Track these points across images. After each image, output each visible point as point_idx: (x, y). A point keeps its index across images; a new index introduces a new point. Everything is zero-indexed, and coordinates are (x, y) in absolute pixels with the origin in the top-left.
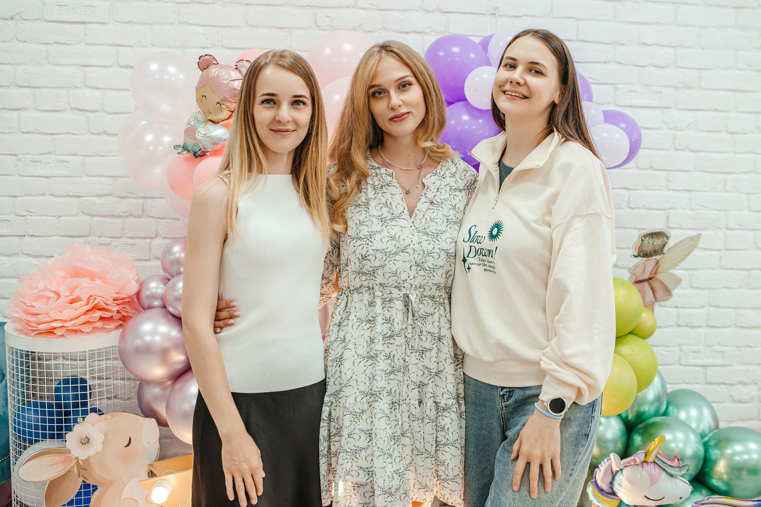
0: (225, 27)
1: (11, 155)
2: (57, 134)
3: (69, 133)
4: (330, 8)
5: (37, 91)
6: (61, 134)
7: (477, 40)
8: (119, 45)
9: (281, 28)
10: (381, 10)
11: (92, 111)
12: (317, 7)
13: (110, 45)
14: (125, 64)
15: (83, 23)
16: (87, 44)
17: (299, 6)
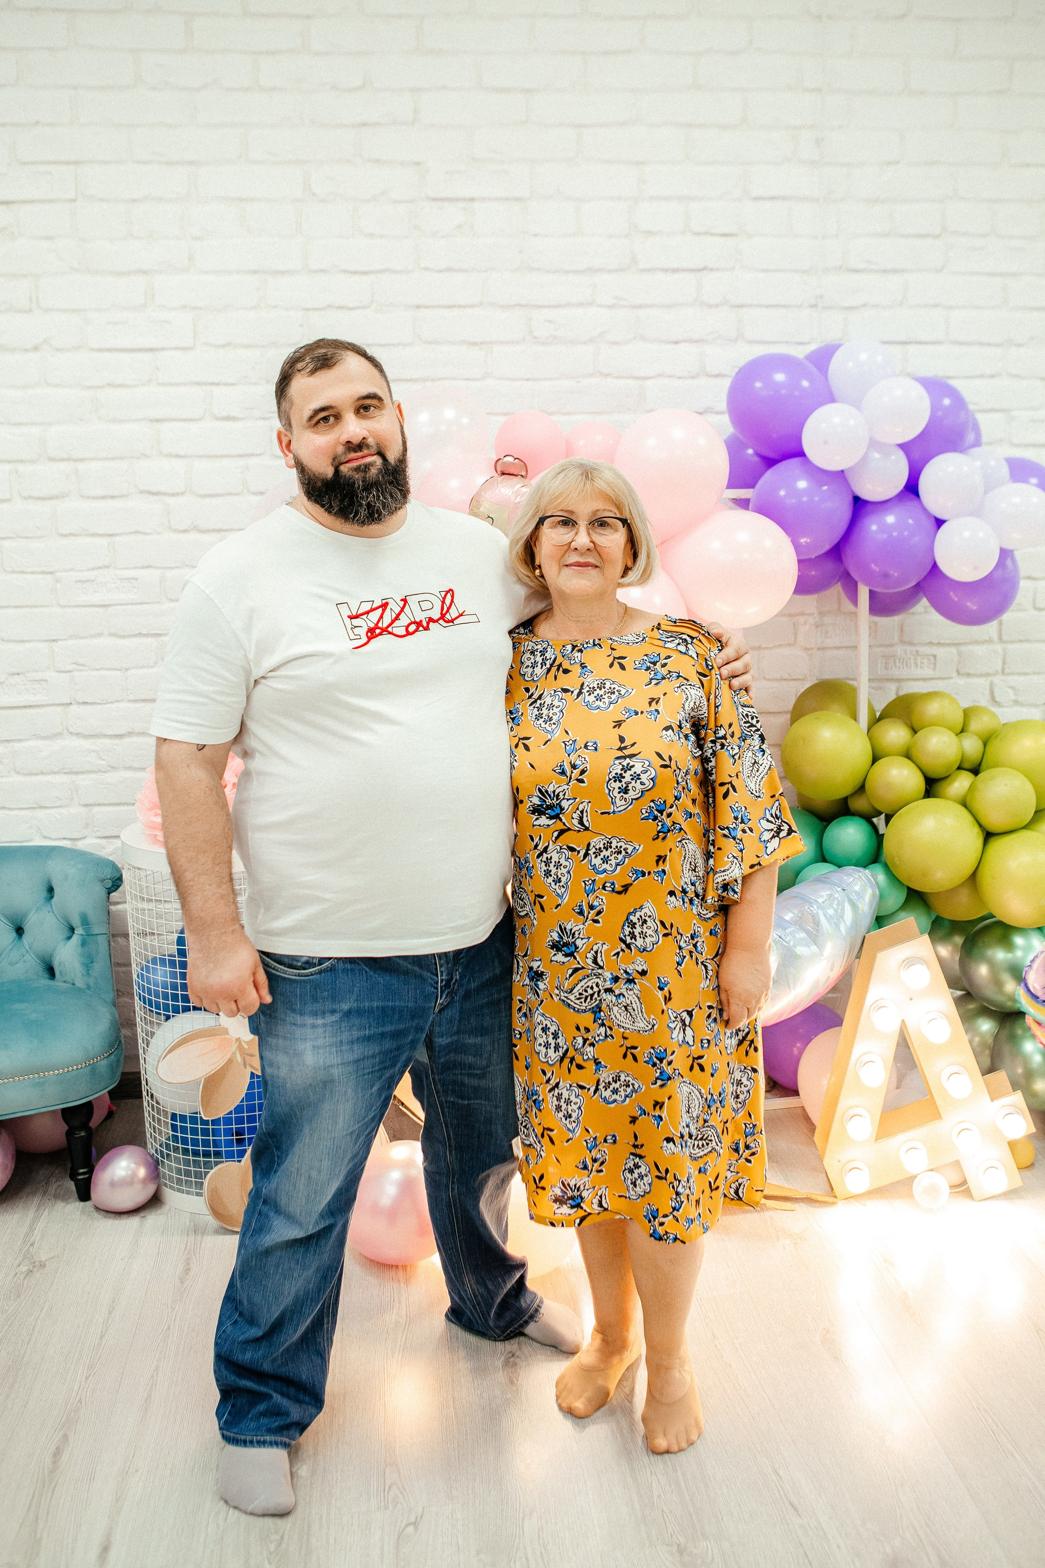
0: (383, 346)
1: (43, 573)
2: (117, 535)
3: (136, 532)
4: (553, 307)
5: (81, 466)
6: (124, 534)
8: (213, 384)
9: (475, 344)
10: (635, 307)
11: (173, 495)
12: (532, 306)
13: (198, 384)
14: (224, 414)
15: (152, 350)
16: (159, 384)
17: (502, 306)
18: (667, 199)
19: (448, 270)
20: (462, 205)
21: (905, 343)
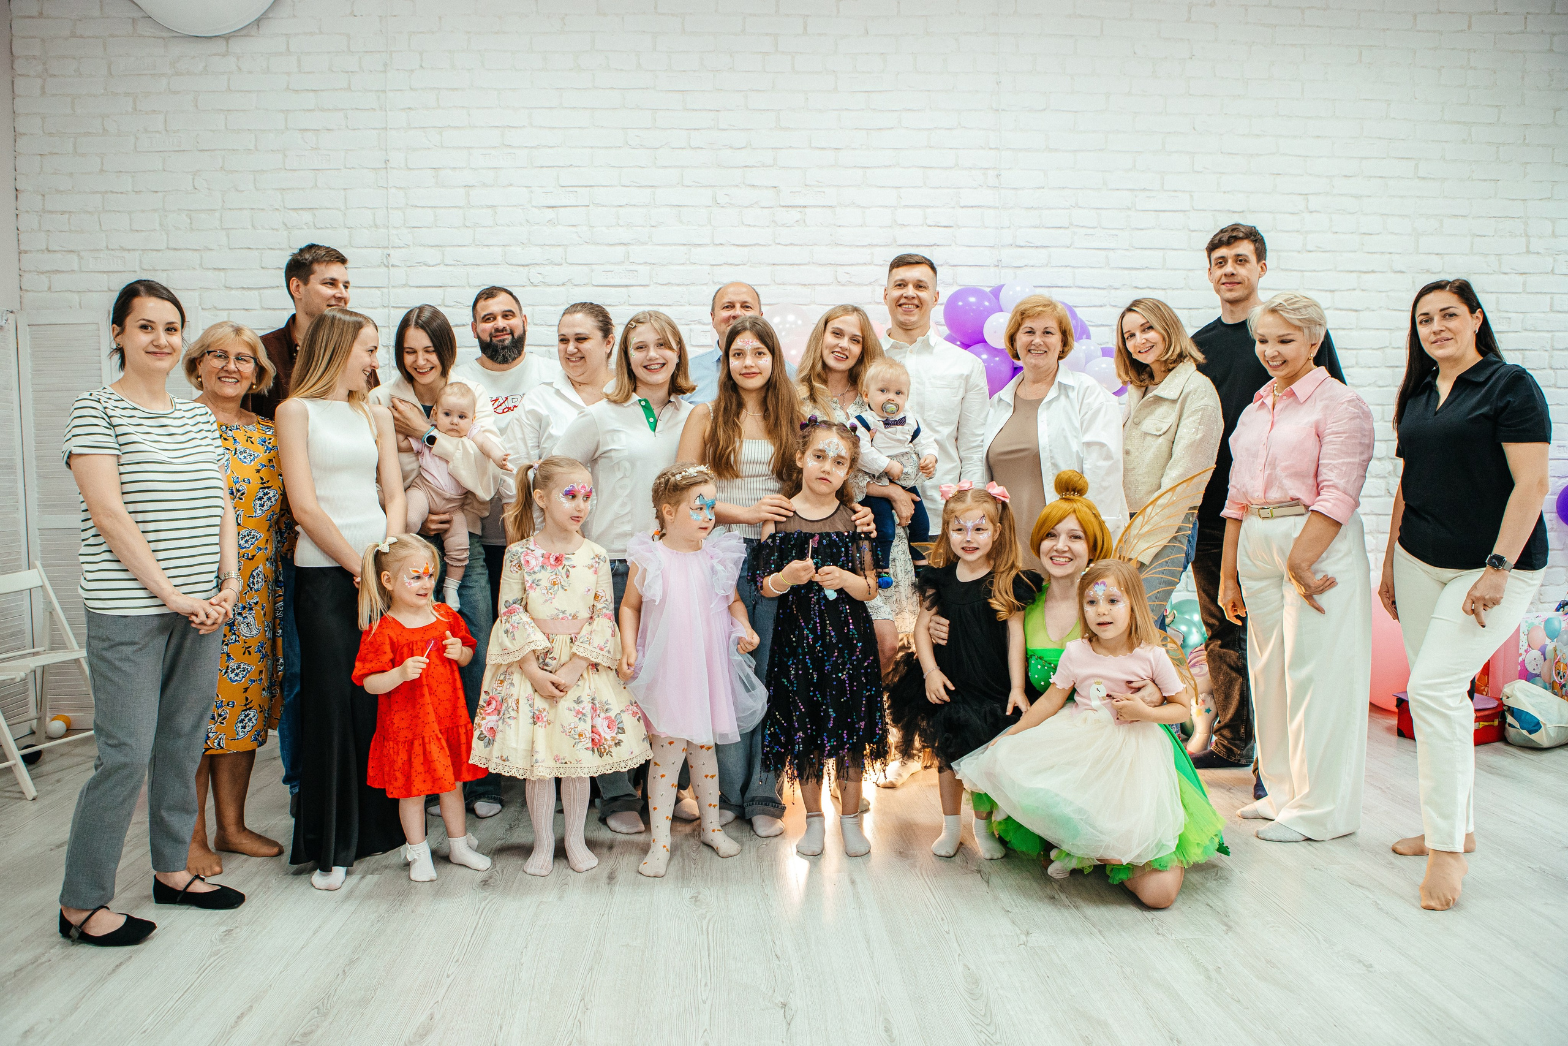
4: (849, 265)
7: (988, 290)
9: (805, 285)
12: (838, 265)
15: (626, 286)
17: (821, 265)
18: (913, 207)
19: (791, 244)
20: (799, 209)
21: (1049, 287)
